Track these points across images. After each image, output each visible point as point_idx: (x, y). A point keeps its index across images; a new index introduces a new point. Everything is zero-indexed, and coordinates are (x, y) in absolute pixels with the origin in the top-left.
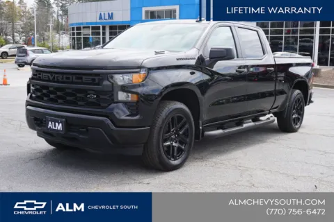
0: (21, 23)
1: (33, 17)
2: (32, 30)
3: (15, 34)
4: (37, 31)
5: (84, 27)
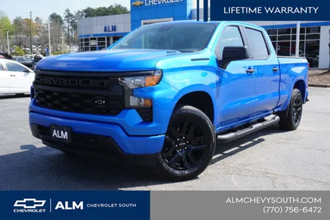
0: (38, 37)
1: (48, 32)
2: (47, 42)
3: (33, 46)
4: (51, 43)
5: (92, 39)
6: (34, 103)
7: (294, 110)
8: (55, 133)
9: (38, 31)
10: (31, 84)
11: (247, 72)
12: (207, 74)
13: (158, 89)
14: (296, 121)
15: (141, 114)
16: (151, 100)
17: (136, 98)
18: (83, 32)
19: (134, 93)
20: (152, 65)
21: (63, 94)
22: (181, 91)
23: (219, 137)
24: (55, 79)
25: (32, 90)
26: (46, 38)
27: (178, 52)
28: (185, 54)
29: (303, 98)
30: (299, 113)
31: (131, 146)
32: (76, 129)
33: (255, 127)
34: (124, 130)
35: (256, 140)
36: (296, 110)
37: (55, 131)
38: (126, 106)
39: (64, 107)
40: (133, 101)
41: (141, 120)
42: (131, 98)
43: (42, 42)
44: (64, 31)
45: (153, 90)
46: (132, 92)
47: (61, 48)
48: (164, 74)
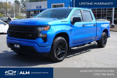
0: (9, 10)
1: (13, 8)
2: (13, 12)
3: (7, 14)
4: (15, 12)
5: (31, 11)
6: (8, 36)
7: (103, 40)
8: (15, 46)
9: (10, 7)
10: (7, 29)
11: (83, 26)
12: (67, 27)
13: (49, 31)
14: (104, 44)
15: (43, 39)
16: (47, 35)
17: (42, 34)
18: (28, 8)
19: (41, 32)
20: (47, 23)
21: (18, 33)
22: (57, 32)
23: (72, 48)
24: (16, 28)
25: (8, 31)
26: (13, 10)
27: (57, 19)
28: (59, 20)
29: (107, 36)
30: (106, 42)
31: (40, 50)
32: (22, 44)
33: (86, 45)
34: (37, 44)
35: (88, 50)
36: (104, 40)
37: (15, 45)
38: (38, 37)
39: (18, 37)
40: (41, 35)
41: (43, 41)
42: (40, 34)
43: (11, 12)
44: (20, 7)
45: (47, 31)
46: (40, 32)
47: (19, 14)
48: (51, 26)
